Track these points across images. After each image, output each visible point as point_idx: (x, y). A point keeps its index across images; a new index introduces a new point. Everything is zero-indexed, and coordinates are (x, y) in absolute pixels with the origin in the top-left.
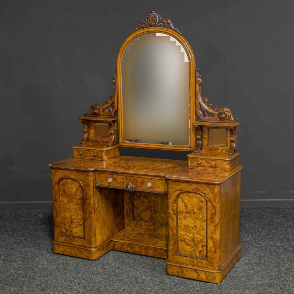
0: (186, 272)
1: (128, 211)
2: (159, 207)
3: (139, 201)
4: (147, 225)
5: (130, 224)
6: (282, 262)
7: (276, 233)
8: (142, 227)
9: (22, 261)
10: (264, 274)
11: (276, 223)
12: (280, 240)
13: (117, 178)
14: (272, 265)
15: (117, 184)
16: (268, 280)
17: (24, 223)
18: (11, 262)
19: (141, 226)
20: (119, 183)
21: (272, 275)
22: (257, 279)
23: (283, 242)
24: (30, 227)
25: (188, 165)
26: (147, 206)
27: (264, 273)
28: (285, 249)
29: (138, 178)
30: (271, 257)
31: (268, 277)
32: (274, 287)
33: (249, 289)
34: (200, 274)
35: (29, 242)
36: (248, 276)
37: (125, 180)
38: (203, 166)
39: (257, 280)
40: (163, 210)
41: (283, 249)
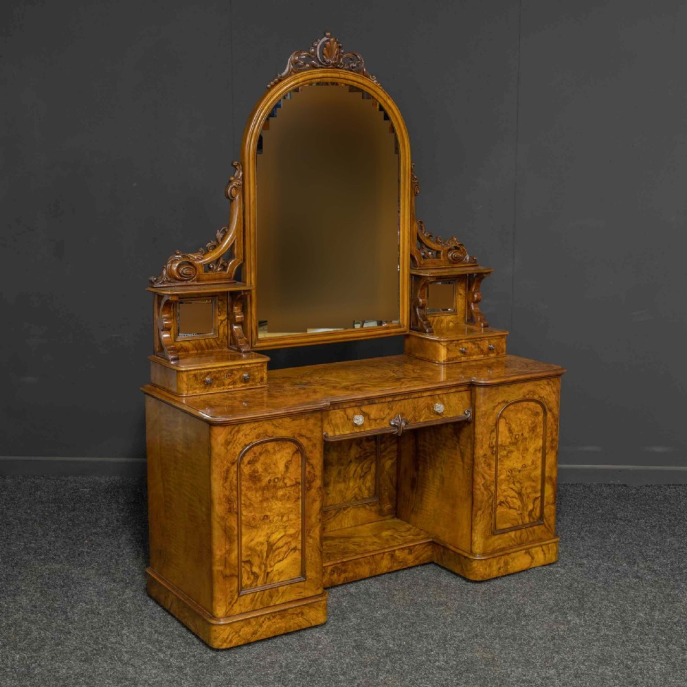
6: (631, 607)
7: (620, 541)
9: (41, 591)
10: (590, 633)
11: (621, 519)
12: (629, 557)
14: (609, 613)
16: (599, 647)
17: (49, 507)
21: (608, 636)
22: (574, 643)
23: (635, 563)
24: (61, 515)
27: (590, 630)
28: (638, 577)
30: (607, 596)
31: (598, 640)
32: (612, 664)
33: (555, 666)
35: (57, 550)
36: (553, 638)
39: (575, 647)
41: (634, 577)
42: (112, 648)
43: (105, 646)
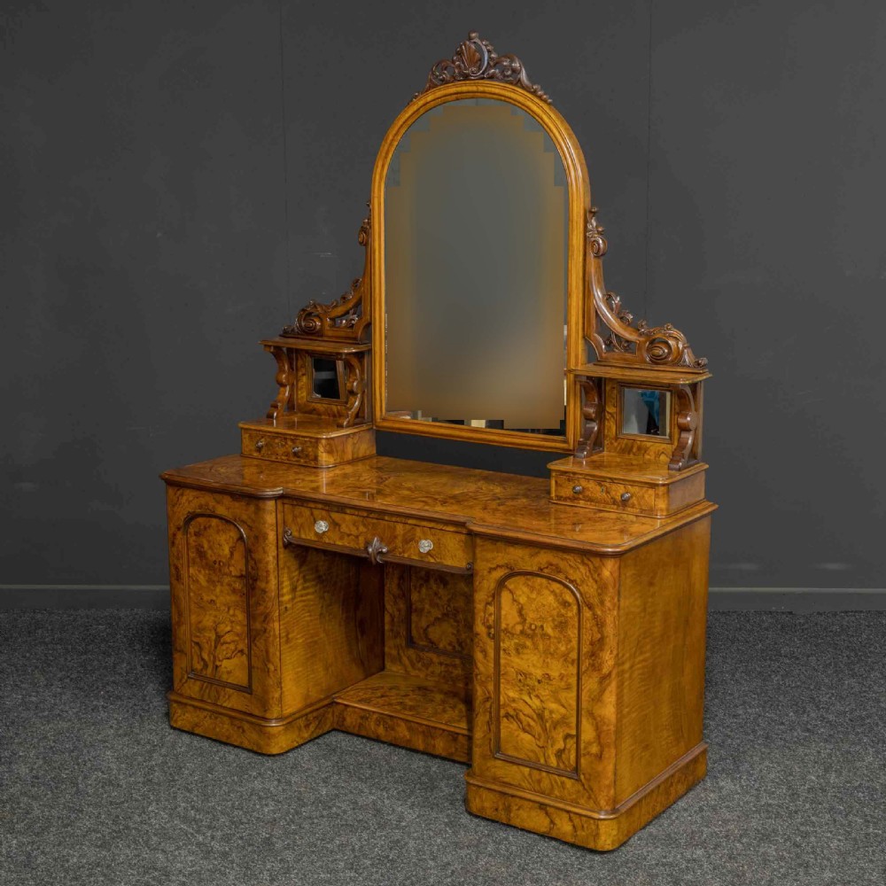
6: (799, 768)
7: (785, 684)
9: (44, 758)
10: (747, 803)
11: (786, 656)
12: (796, 705)
13: (340, 522)
14: (772, 776)
15: (341, 538)
16: (759, 820)
17: (54, 649)
18: (10, 763)
20: (346, 538)
21: (770, 805)
22: (728, 816)
23: (804, 712)
24: (69, 659)
27: (748, 798)
28: (808, 730)
29: (397, 524)
30: (769, 753)
31: (758, 811)
32: (777, 840)
33: (703, 844)
35: (65, 704)
36: (701, 809)
37: (362, 529)
39: (729, 821)
41: (804, 731)
42: (135, 829)
43: (127, 827)
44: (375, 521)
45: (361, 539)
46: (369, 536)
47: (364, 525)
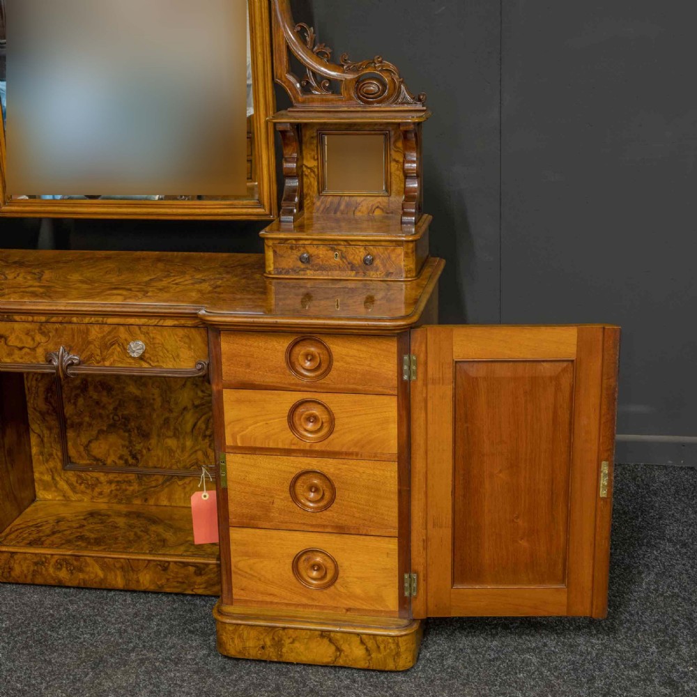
0: (292, 643)
1: (45, 440)
2: (155, 416)
3: (81, 401)
4: (118, 482)
5: (56, 484)
8: (97, 490)
13: (7, 334)
15: (10, 354)
19: (96, 485)
20: (16, 352)
25: (262, 266)
26: (111, 416)
29: (89, 326)
34: (345, 647)
37: (39, 338)
38: (322, 268)
40: (172, 428)
44: (57, 326)
45: (40, 351)
46: (51, 346)
47: (43, 333)
